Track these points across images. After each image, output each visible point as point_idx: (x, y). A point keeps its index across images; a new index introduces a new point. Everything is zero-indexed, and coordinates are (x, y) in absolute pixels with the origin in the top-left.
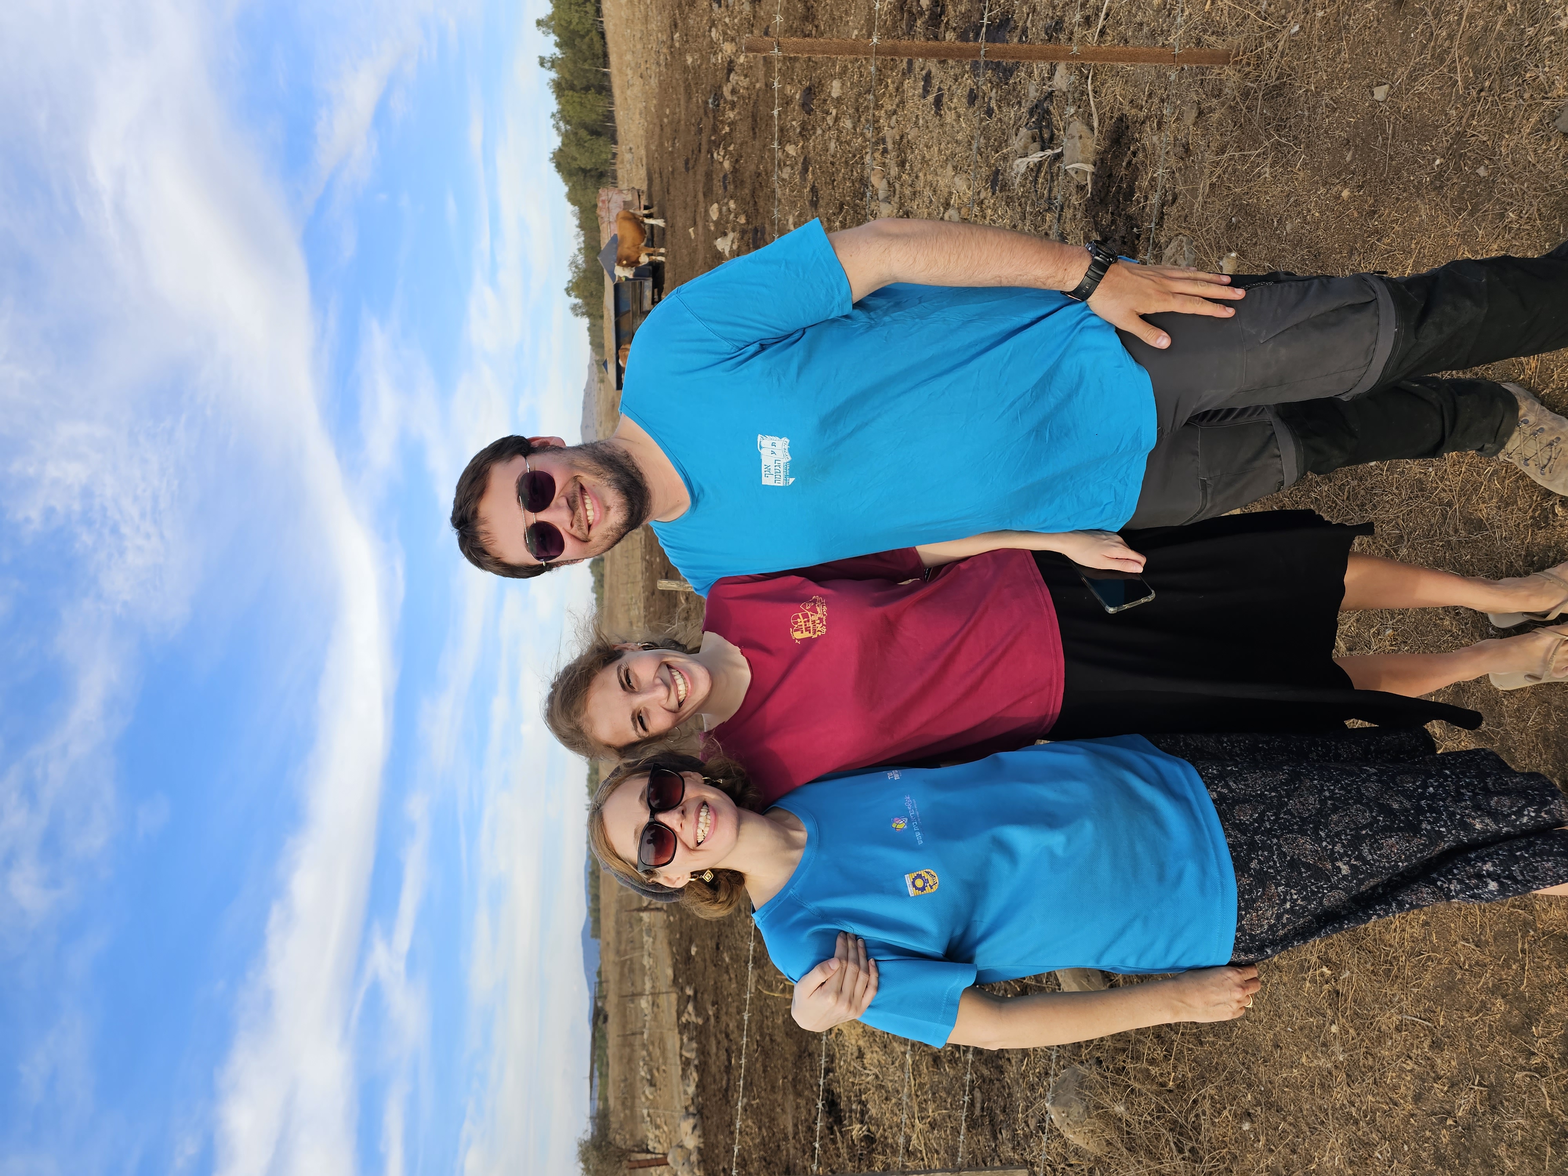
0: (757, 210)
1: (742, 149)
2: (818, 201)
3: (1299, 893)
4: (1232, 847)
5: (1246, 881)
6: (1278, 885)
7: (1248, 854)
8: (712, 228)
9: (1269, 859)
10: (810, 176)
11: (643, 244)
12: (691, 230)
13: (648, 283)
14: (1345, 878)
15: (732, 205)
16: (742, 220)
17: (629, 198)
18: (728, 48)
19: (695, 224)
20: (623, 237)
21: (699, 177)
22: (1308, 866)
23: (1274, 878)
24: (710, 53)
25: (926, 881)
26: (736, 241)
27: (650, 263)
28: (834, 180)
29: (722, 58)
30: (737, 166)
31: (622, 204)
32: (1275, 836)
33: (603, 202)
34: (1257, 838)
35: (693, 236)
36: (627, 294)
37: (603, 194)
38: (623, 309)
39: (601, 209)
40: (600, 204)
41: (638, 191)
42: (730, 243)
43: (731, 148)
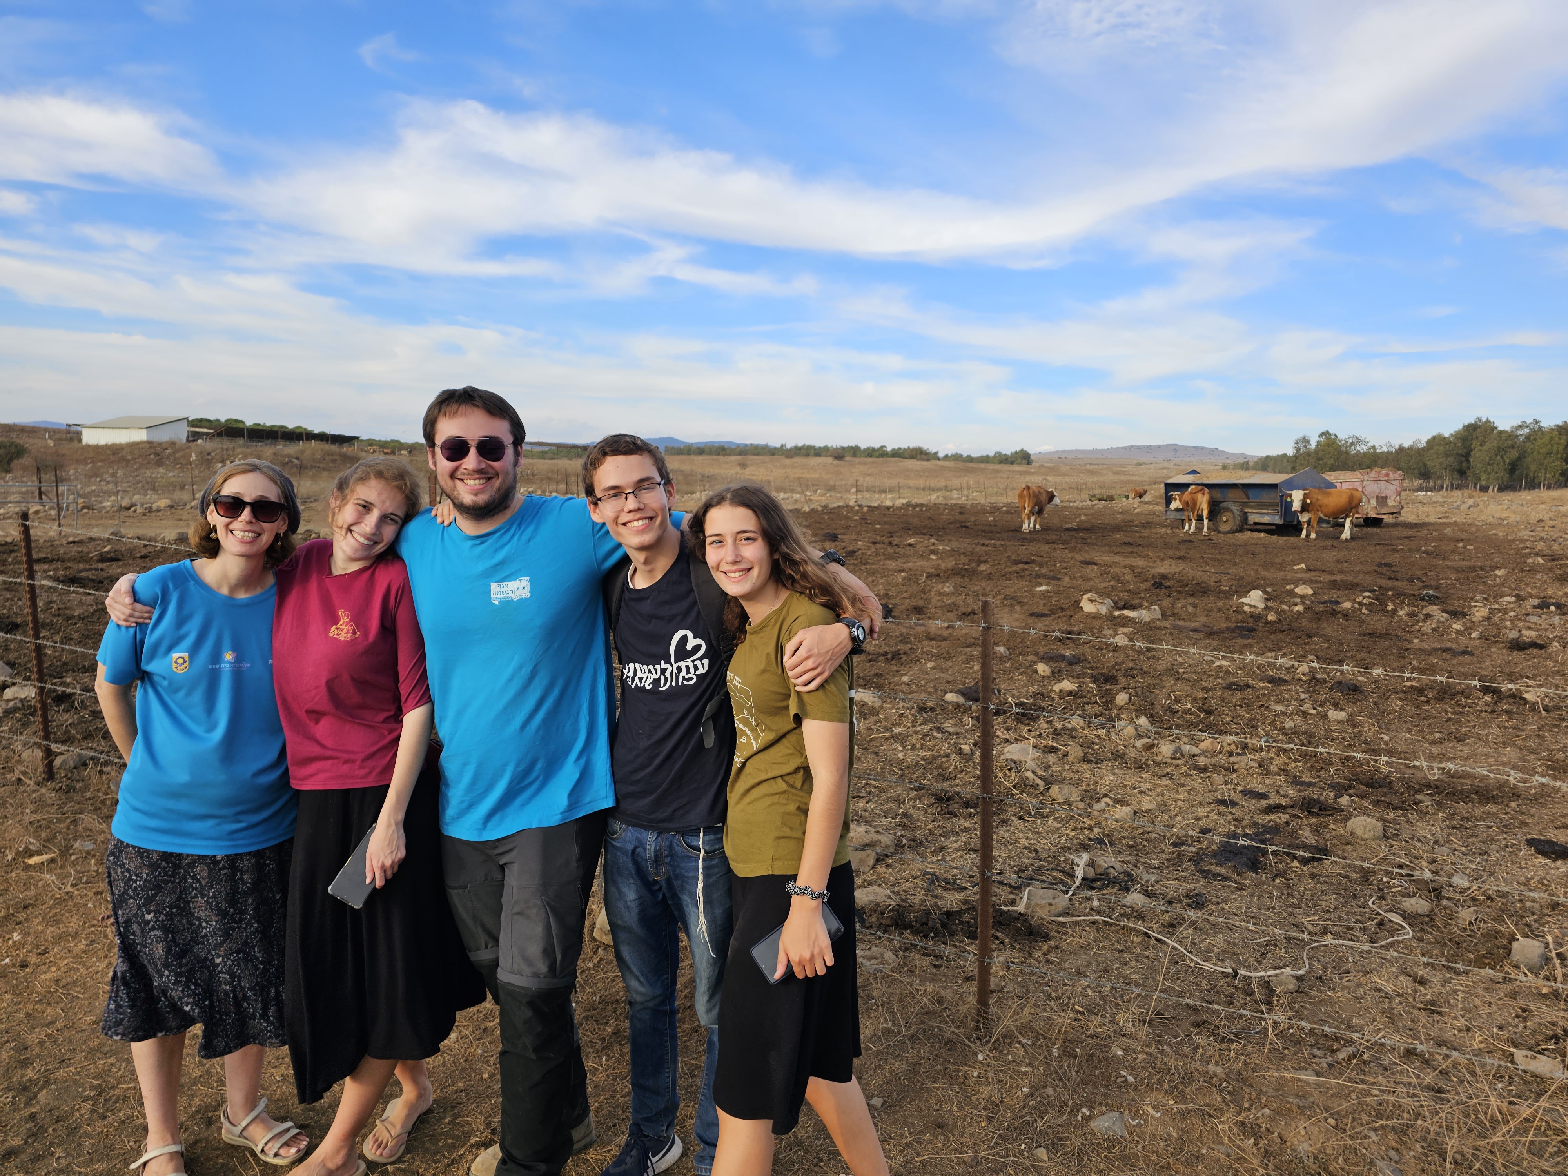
0: (1275, 633)
1: (1356, 621)
2: (1231, 690)
3: (140, 886)
4: (180, 855)
5: (155, 856)
6: (147, 875)
7: (172, 862)
8: (1288, 587)
9: (166, 874)
10: (1262, 685)
11: (1322, 515)
12: (1303, 566)
13: (1277, 520)
14: (143, 915)
15: (1299, 608)
16: (1271, 617)
17: (1391, 503)
18: (1480, 612)
19: (1309, 570)
20: (1329, 494)
21: (1361, 576)
22: (155, 895)
23: (152, 874)
24: (1489, 595)
25: (181, 665)
26: (1252, 610)
27: (1299, 522)
28: (1242, 707)
29: (1476, 606)
30: (1339, 615)
31: (1384, 495)
32: (180, 882)
33: (1387, 475)
34: (183, 871)
35: (1295, 568)
36: (1267, 497)
37: (1396, 475)
38: (1251, 493)
39: (1379, 472)
40: (1384, 472)
41: (1399, 513)
42: (1252, 603)
43: (1364, 611)
